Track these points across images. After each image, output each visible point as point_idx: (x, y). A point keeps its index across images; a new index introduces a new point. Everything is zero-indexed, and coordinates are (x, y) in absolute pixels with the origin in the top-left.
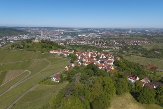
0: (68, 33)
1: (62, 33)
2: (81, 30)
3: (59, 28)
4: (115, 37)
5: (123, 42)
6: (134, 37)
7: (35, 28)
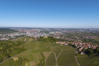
0: (43, 31)
1: (39, 31)
4: (74, 34)
5: (82, 37)
6: (86, 34)
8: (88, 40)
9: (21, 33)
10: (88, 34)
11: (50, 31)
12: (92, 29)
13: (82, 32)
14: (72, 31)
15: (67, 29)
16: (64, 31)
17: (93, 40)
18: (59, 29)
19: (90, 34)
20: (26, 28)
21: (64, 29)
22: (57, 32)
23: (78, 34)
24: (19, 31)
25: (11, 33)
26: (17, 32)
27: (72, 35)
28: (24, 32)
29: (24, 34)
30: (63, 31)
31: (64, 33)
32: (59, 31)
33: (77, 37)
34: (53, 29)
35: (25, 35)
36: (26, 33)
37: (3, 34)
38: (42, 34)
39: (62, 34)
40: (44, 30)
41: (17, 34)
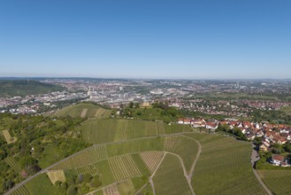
0: (131, 88)
1: (121, 88)
2: (148, 82)
3: (112, 80)
4: (221, 96)
6: (255, 96)
7: (67, 79)
8: (267, 112)
9: (70, 92)
10: (261, 97)
11: (153, 88)
12: (268, 81)
13: (242, 91)
14: (213, 88)
15: (198, 83)
16: (190, 88)
17: (280, 112)
18: (177, 82)
19: (267, 97)
20: (86, 79)
21: (189, 82)
22: (170, 90)
23: (233, 96)
24: (67, 86)
25: (46, 92)
26: (61, 89)
27: (216, 100)
28: (81, 91)
29: (81, 97)
30: (186, 86)
31: (191, 92)
32: (178, 87)
33: (231, 104)
34: (158, 81)
35: (83, 99)
36: (86, 92)
37: (23, 96)
38: (129, 96)
39: (186, 95)
40: (134, 83)
41: (59, 96)
